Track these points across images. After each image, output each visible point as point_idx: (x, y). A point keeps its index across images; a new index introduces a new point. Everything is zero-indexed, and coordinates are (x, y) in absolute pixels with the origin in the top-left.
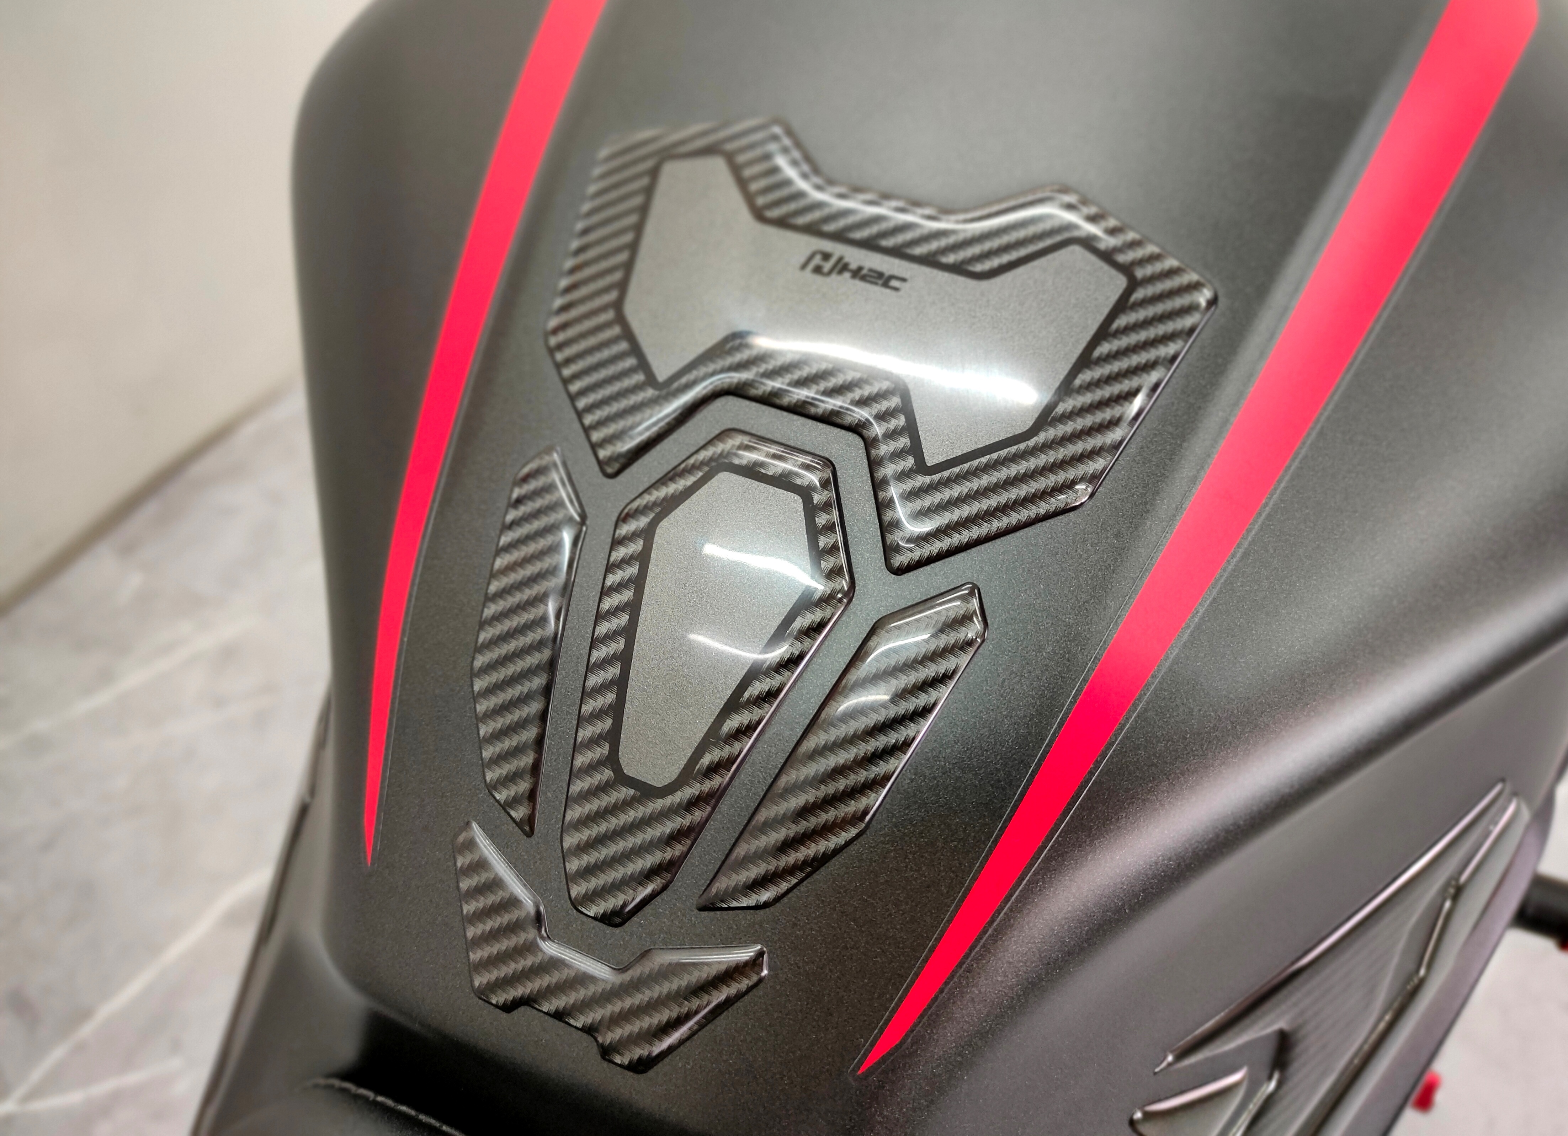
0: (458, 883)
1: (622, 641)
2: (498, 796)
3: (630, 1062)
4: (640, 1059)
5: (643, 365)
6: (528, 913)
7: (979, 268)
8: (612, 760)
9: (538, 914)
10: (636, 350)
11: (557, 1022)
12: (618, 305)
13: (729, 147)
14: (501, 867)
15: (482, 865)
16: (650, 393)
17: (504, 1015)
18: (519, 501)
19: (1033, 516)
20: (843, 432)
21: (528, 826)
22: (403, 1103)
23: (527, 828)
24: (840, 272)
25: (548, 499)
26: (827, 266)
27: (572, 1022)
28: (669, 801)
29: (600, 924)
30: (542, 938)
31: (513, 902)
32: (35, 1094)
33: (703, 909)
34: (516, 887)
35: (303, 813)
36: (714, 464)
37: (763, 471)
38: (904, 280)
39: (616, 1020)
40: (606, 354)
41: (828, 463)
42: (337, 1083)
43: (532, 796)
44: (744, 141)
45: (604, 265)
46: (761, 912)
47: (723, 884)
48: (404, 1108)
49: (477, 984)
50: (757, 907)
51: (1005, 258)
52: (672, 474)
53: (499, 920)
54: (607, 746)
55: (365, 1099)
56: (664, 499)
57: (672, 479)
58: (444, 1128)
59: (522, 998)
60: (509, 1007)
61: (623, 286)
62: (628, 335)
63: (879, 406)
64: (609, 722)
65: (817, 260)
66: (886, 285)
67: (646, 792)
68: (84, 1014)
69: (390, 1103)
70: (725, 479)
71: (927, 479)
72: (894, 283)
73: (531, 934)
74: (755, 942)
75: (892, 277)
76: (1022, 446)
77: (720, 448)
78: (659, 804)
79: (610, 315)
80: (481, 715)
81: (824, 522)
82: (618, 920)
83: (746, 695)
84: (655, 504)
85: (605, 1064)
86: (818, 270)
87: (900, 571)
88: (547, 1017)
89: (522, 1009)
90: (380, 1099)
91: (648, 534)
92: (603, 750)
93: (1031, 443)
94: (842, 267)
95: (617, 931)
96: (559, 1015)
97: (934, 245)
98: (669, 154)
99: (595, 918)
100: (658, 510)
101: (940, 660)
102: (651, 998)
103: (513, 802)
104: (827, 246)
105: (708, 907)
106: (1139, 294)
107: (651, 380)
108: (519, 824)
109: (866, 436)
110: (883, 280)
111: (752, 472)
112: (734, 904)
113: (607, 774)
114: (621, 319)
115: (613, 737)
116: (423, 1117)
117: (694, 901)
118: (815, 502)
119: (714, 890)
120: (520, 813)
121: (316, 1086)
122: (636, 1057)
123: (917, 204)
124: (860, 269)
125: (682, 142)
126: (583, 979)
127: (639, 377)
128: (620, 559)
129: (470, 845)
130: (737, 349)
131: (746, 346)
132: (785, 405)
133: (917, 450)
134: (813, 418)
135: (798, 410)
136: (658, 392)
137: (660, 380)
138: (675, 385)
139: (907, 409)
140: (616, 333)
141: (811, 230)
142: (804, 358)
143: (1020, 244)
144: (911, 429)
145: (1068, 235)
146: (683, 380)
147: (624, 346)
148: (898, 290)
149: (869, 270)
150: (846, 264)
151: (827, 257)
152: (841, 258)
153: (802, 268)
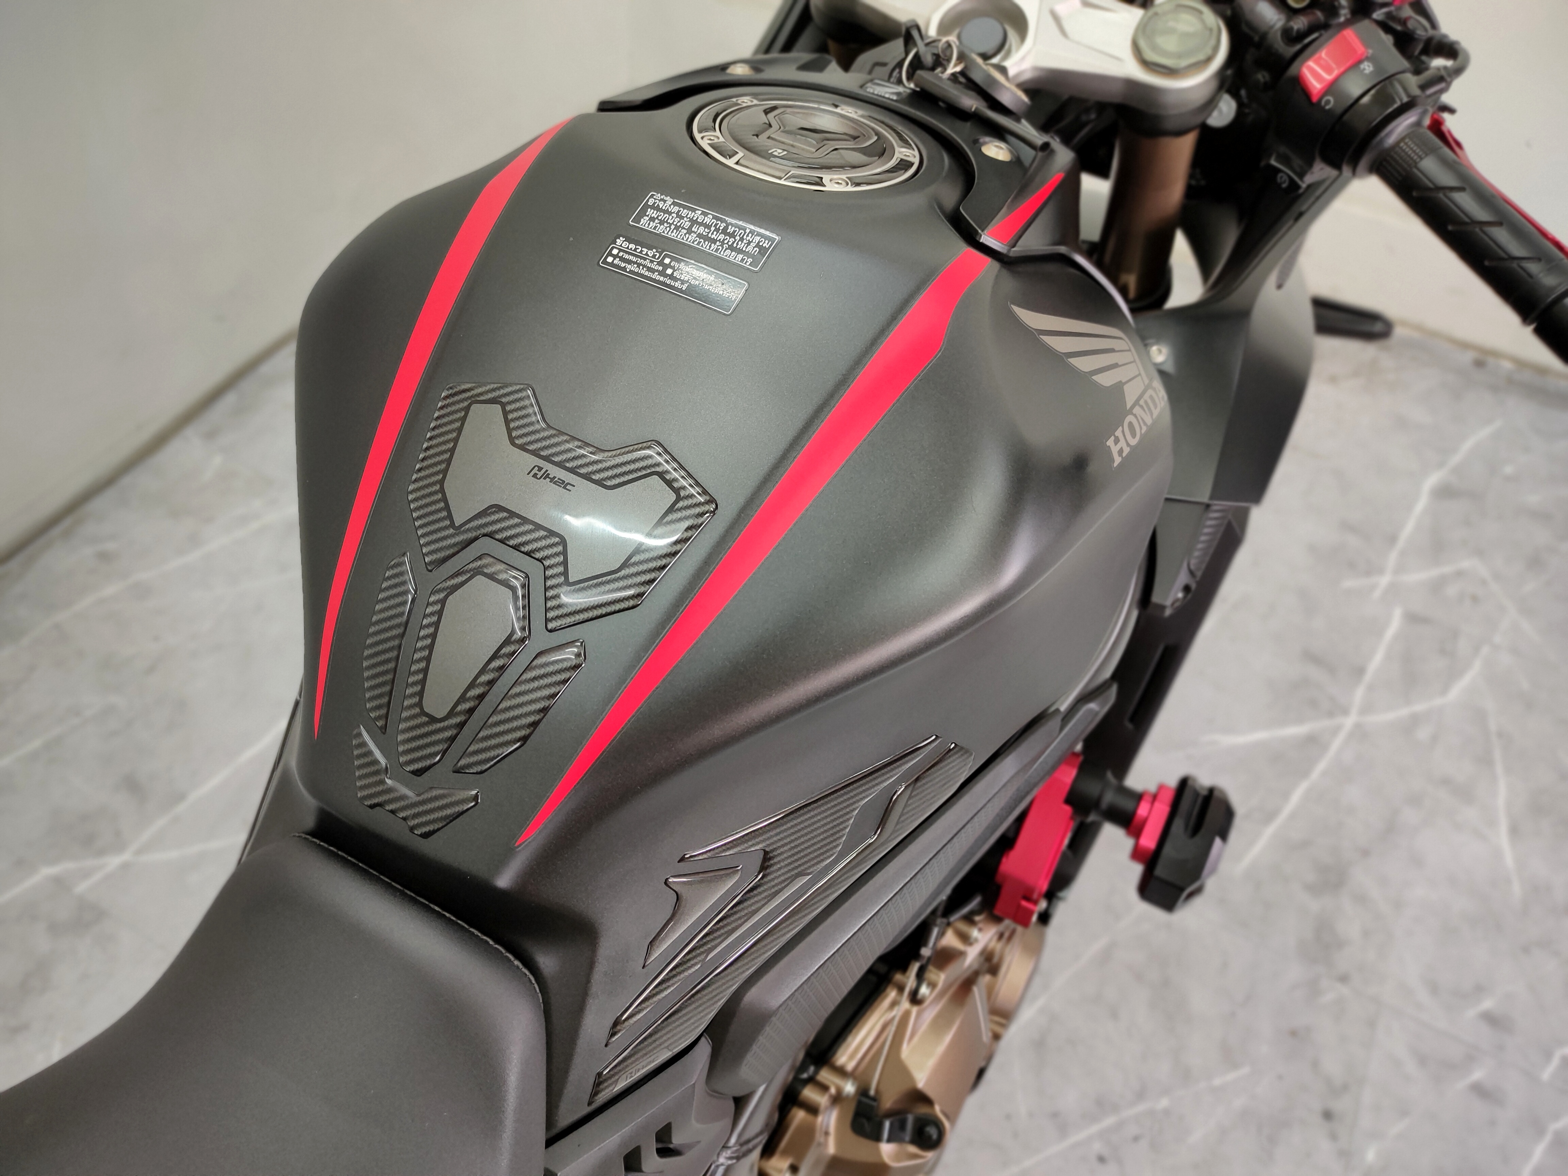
0: (353, 752)
1: (428, 651)
2: (371, 715)
3: (421, 834)
4: (425, 832)
5: (450, 516)
6: (382, 768)
7: (609, 483)
8: (420, 704)
9: (387, 768)
10: (447, 508)
11: (392, 815)
12: (442, 482)
13: (504, 400)
14: (372, 746)
15: (364, 744)
16: (451, 531)
17: (370, 810)
18: (389, 578)
19: (613, 610)
20: (535, 561)
21: (384, 729)
22: (332, 846)
23: (383, 731)
24: (545, 479)
25: (401, 579)
26: (540, 474)
27: (398, 815)
28: (442, 725)
29: (411, 774)
30: (387, 778)
31: (376, 762)
32: (139, 852)
33: (454, 772)
34: (378, 754)
35: (297, 703)
36: (475, 571)
37: (497, 577)
38: (573, 486)
39: (415, 816)
40: (434, 508)
41: (527, 576)
42: (304, 835)
43: (386, 716)
44: (512, 398)
45: (438, 459)
46: (478, 776)
47: (462, 762)
49: (359, 796)
50: (477, 773)
51: (623, 479)
52: (456, 573)
53: (369, 769)
54: (418, 698)
55: (315, 843)
56: (452, 586)
57: (456, 576)
58: (349, 858)
59: (377, 803)
60: (372, 807)
61: (445, 472)
62: (445, 499)
63: (552, 550)
64: (419, 687)
65: (535, 471)
66: (565, 488)
67: (433, 720)
68: (180, 797)
69: (326, 846)
70: (480, 578)
72: (568, 487)
73: (383, 776)
74: (476, 788)
75: (568, 484)
76: (613, 576)
77: (479, 563)
78: (437, 726)
79: (437, 487)
80: (365, 678)
81: (521, 604)
82: (419, 774)
83: (478, 681)
84: (447, 588)
85: (411, 833)
86: (535, 476)
87: (551, 631)
88: (388, 812)
89: (378, 808)
90: (322, 843)
91: (443, 602)
92: (416, 700)
93: (617, 575)
94: (546, 476)
95: (419, 778)
96: (393, 812)
97: (590, 469)
98: (475, 400)
99: (409, 772)
100: (449, 590)
101: (562, 673)
102: (430, 808)
103: (379, 718)
104: (541, 463)
105: (457, 771)
106: (680, 504)
107: (452, 526)
108: (381, 728)
109: (545, 564)
110: (564, 484)
111: (491, 577)
112: (467, 771)
113: (417, 710)
114: (442, 491)
115: (421, 694)
116: (340, 853)
117: (451, 768)
118: (519, 595)
119: (459, 764)
120: (380, 723)
121: (294, 836)
122: (424, 832)
123: (588, 445)
124: (555, 477)
125: (481, 394)
126: (403, 797)
127: (448, 522)
128: (430, 612)
129: (360, 735)
130: (493, 513)
131: (497, 512)
132: (511, 544)
133: (565, 573)
134: (523, 552)
135: (517, 548)
136: (455, 531)
137: (457, 525)
138: (463, 528)
139: (565, 553)
140: (439, 498)
141: (535, 453)
142: (522, 522)
143: (630, 472)
144: (565, 563)
145: (653, 470)
146: (467, 527)
147: (442, 505)
148: (570, 491)
149: (558, 479)
150: (549, 474)
151: (540, 469)
152: (547, 471)
153: (528, 474)
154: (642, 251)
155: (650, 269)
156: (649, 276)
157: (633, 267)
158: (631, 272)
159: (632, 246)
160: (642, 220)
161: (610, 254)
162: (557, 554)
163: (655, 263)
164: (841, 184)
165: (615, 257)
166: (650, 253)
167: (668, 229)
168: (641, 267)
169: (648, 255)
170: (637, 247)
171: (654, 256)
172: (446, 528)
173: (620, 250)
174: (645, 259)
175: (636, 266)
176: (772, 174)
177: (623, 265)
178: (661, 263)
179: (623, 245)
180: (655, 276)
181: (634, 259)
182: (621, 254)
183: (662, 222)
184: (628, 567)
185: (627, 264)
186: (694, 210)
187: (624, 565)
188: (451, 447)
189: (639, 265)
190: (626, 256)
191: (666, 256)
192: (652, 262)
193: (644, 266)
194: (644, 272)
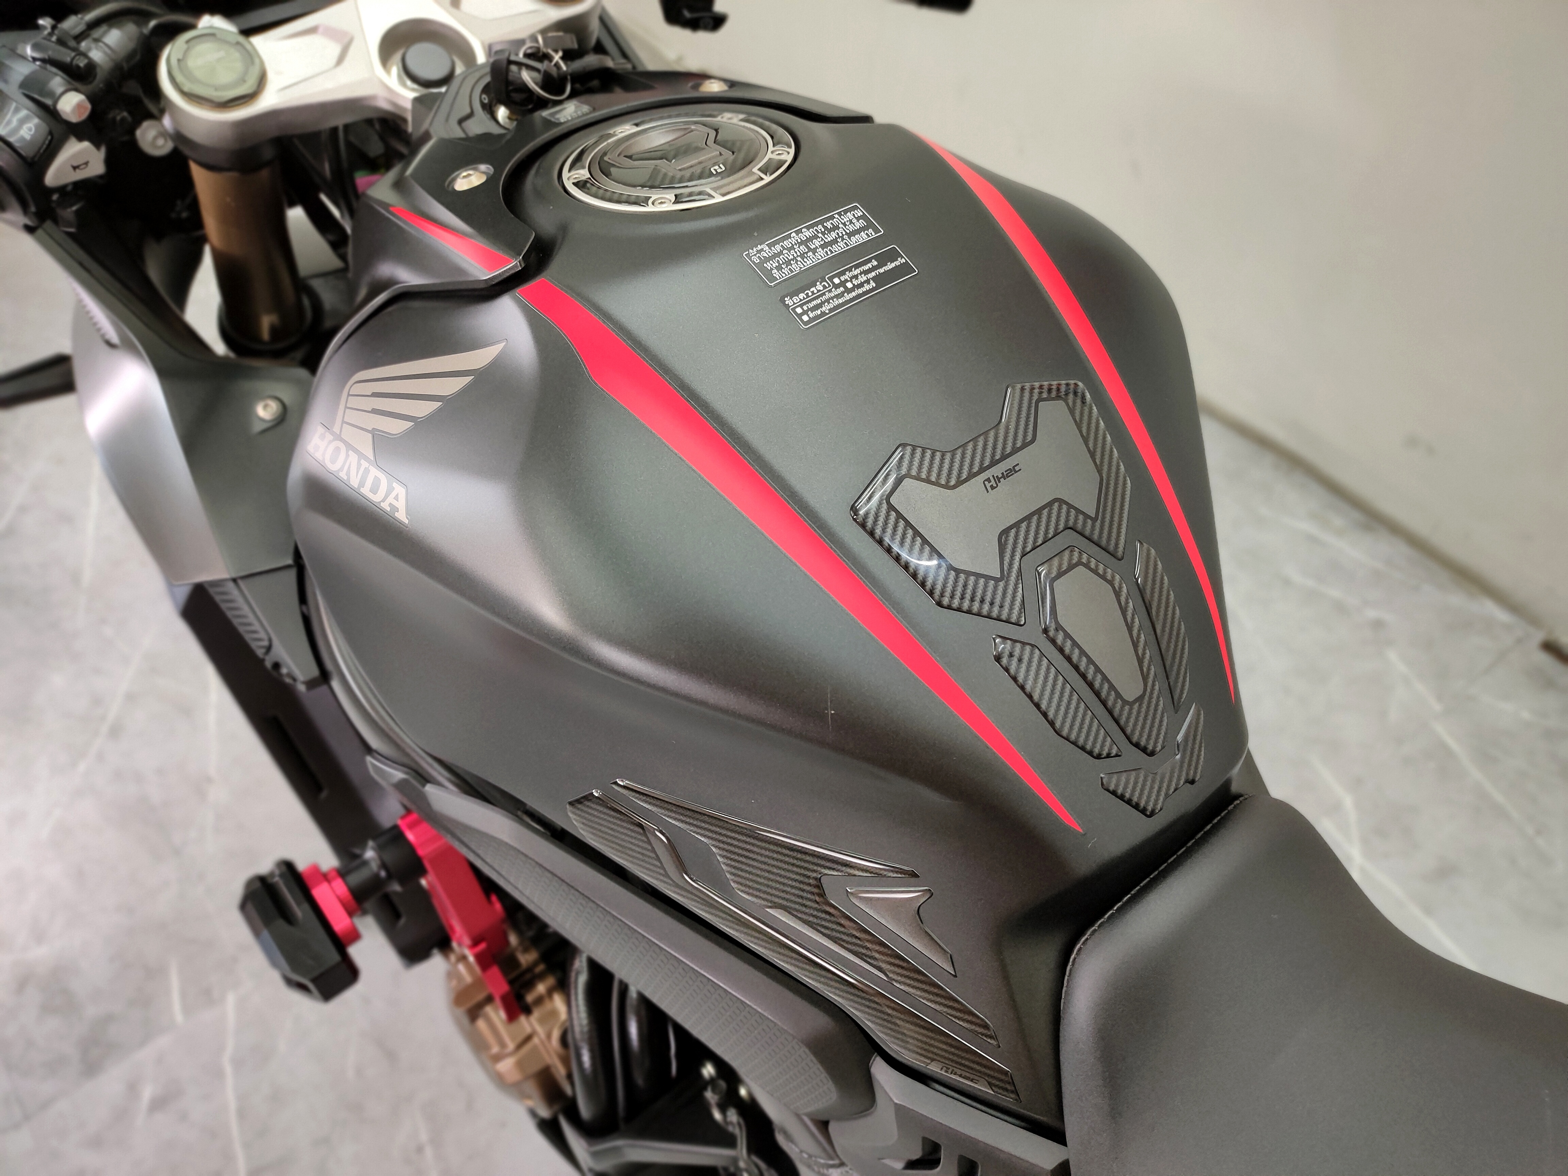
1: (1091, 666)
5: (987, 578)
7: (1029, 438)
10: (977, 576)
16: (1001, 584)
24: (1000, 482)
26: (993, 482)
38: (1018, 464)
48: (1125, 899)
51: (1031, 427)
54: (1119, 700)
62: (968, 573)
63: (1063, 514)
64: (1113, 693)
65: (988, 485)
66: (1016, 472)
67: (1140, 699)
70: (1057, 585)
71: (1099, 521)
72: (1017, 468)
75: (1014, 467)
76: (1104, 482)
78: (1146, 698)
79: (953, 573)
81: (1094, 566)
86: (993, 488)
87: (1122, 557)
92: (1119, 703)
94: (998, 479)
97: (1010, 443)
104: (988, 474)
107: (997, 580)
109: (1071, 527)
110: (1012, 471)
111: (1061, 573)
113: (1127, 708)
114: (958, 571)
115: (1118, 695)
118: (1085, 563)
123: (986, 433)
124: (1003, 474)
127: (991, 583)
130: (1006, 540)
131: (1007, 536)
132: (1041, 542)
133: (1086, 516)
134: (1052, 537)
135: (1046, 539)
136: (1003, 581)
137: (999, 577)
138: (1005, 573)
139: (1070, 506)
140: (964, 578)
141: (971, 476)
142: (1049, 508)
143: (1028, 417)
144: (1078, 511)
145: (1034, 401)
146: (1005, 568)
147: (972, 578)
148: (1020, 470)
149: (1006, 472)
150: (997, 476)
151: (988, 480)
152: (993, 476)
153: (988, 492)
154: (813, 292)
155: (838, 296)
156: (844, 301)
157: (826, 307)
158: (831, 310)
159: (802, 296)
160: (775, 275)
161: (800, 316)
162: (1068, 513)
163: (833, 290)
164: (782, 154)
165: (805, 312)
166: (820, 287)
167: (799, 263)
168: (831, 301)
169: (820, 291)
170: (805, 293)
171: (825, 287)
172: (996, 588)
173: (801, 306)
174: (824, 294)
175: (826, 304)
176: (751, 181)
177: (819, 312)
178: (836, 287)
179: (796, 302)
180: (848, 297)
181: (819, 301)
182: (805, 308)
183: (788, 263)
184: (1102, 470)
185: (821, 309)
186: (789, 236)
187: (1100, 472)
188: (921, 541)
189: (828, 301)
190: (811, 305)
191: (831, 279)
192: (830, 291)
193: (832, 298)
194: (837, 302)
